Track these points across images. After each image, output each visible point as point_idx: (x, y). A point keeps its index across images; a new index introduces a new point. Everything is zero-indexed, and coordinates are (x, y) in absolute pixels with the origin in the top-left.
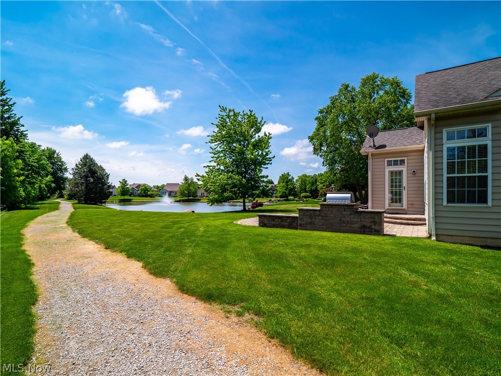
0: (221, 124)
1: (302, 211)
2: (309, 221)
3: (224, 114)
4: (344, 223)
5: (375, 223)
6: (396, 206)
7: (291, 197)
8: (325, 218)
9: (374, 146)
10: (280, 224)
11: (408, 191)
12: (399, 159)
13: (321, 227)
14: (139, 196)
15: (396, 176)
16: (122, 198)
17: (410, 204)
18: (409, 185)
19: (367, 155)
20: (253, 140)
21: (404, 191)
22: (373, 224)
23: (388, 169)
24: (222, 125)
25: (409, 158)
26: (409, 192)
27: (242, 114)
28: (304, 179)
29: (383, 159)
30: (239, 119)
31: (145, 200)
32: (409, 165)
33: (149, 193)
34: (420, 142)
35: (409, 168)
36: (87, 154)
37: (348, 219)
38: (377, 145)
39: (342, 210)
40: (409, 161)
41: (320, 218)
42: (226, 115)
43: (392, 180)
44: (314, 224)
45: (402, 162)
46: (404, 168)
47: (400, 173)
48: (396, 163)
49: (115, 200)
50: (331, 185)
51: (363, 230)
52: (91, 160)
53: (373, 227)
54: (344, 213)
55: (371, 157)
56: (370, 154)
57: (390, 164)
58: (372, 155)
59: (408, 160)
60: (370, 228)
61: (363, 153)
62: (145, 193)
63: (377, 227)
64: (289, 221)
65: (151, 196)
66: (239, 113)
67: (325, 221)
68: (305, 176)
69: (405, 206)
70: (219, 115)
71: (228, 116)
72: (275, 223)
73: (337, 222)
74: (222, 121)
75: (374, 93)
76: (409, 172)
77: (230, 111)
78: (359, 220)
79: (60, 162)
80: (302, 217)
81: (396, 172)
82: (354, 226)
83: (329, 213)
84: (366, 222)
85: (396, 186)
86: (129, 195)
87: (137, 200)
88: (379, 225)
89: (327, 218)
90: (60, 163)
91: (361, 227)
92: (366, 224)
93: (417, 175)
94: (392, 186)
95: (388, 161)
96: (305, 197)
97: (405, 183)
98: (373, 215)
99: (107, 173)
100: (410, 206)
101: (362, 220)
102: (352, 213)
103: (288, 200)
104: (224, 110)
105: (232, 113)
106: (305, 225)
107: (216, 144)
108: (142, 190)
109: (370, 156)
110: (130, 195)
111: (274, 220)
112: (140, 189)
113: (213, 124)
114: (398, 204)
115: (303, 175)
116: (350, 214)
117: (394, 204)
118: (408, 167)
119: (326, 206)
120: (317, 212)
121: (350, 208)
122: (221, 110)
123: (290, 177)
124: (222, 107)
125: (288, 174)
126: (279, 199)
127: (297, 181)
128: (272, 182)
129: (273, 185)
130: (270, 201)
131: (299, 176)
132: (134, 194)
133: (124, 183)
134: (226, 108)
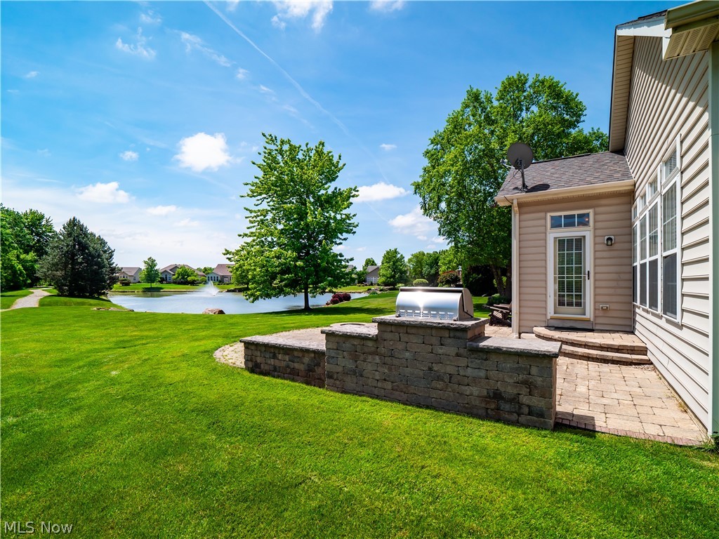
0: (268, 164)
1: (333, 339)
2: (350, 365)
3: (273, 147)
4: (439, 378)
5: (530, 386)
6: (570, 313)
7: (400, 285)
8: (388, 360)
9: (524, 185)
10: (288, 367)
11: (595, 280)
12: (576, 212)
13: (380, 384)
14: (175, 282)
15: (570, 248)
16: (148, 285)
17: (602, 310)
18: (598, 269)
19: (511, 206)
20: (323, 192)
21: (587, 281)
22: (525, 390)
23: (553, 235)
24: (270, 167)
25: (599, 210)
26: (598, 284)
27: (305, 148)
28: (419, 259)
29: (542, 214)
30: (300, 156)
31: (183, 288)
32: (599, 225)
33: (189, 279)
34: (623, 175)
35: (599, 232)
36: (74, 218)
37: (451, 370)
38: (530, 184)
39: (435, 340)
40: (600, 217)
41: (377, 359)
42: (276, 150)
43: (561, 256)
44: (361, 376)
45: (583, 220)
46: (587, 233)
47: (579, 242)
48: (570, 221)
49: (135, 289)
50: (457, 268)
51: (493, 406)
52: (81, 228)
53: (525, 399)
54: (440, 351)
55: (517, 209)
56: (515, 203)
57: (556, 223)
58: (520, 205)
59: (595, 214)
60: (515, 400)
61: (502, 201)
62: (183, 278)
63: (536, 401)
64: (306, 360)
65: (193, 283)
66: (300, 146)
67: (390, 369)
69: (589, 314)
70: (265, 148)
71: (281, 152)
72: (277, 363)
73: (421, 373)
74: (269, 159)
75: (522, 110)
76: (599, 240)
77: (283, 142)
78: (482, 374)
79: (51, 232)
80: (333, 353)
81: (570, 241)
82: (467, 390)
83: (400, 346)
84: (503, 381)
85: (570, 271)
86: (159, 281)
87: (171, 288)
88: (543, 396)
89: (396, 362)
90: (50, 234)
91: (489, 397)
92: (502, 390)
93: (616, 246)
94: (561, 271)
95: (552, 218)
96: (421, 284)
97: (589, 264)
98: (523, 363)
99: (109, 248)
100: (600, 313)
101: (492, 373)
102: (462, 351)
103: (395, 289)
104: (273, 141)
105: (286, 147)
106: (340, 377)
107: (259, 197)
108: (179, 274)
109: (515, 208)
110: (161, 282)
111: (274, 357)
112: (176, 272)
113: (254, 163)
114: (574, 309)
115: (420, 253)
116: (458, 355)
117: (566, 308)
118: (595, 229)
119: (393, 329)
120: (370, 344)
121: (454, 337)
122: (267, 140)
123: (399, 256)
124: (268, 137)
125: (396, 251)
126: (382, 287)
127: (410, 260)
128: (373, 262)
129: (374, 267)
130: (369, 290)
131: (412, 255)
132: (166, 281)
133: (151, 264)
134: (276, 138)
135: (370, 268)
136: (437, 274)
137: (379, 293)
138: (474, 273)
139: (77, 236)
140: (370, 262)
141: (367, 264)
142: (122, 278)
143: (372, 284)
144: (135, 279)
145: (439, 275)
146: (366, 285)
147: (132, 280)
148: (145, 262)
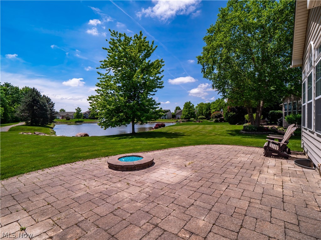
3: (115, 38)
7: (192, 119)
16: (77, 120)
28: (201, 106)
33: (95, 117)
36: (34, 88)
50: (220, 110)
62: (93, 116)
65: (97, 119)
66: (131, 38)
68: (202, 104)
77: (121, 35)
86: (83, 118)
87: (87, 121)
96: (202, 119)
103: (189, 121)
104: (115, 34)
112: (90, 114)
113: (104, 49)
115: (201, 103)
122: (111, 34)
123: (191, 105)
124: (112, 31)
125: (190, 103)
126: (183, 120)
127: (197, 107)
128: (180, 108)
129: (180, 111)
130: (177, 121)
131: (198, 104)
132: (86, 118)
133: (79, 110)
134: (117, 33)
135: (178, 111)
136: (210, 114)
137: (181, 122)
138: (231, 112)
139: (34, 97)
140: (178, 108)
141: (176, 109)
142: (67, 117)
143: (178, 119)
144: (73, 117)
145: (211, 114)
146: (176, 119)
147: (71, 117)
148: (76, 109)
